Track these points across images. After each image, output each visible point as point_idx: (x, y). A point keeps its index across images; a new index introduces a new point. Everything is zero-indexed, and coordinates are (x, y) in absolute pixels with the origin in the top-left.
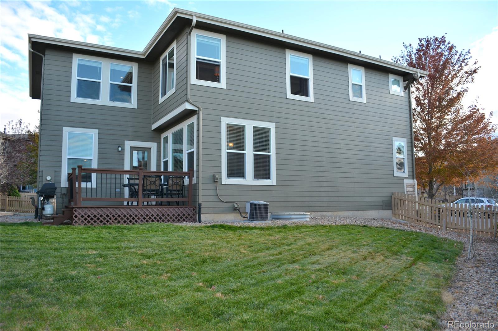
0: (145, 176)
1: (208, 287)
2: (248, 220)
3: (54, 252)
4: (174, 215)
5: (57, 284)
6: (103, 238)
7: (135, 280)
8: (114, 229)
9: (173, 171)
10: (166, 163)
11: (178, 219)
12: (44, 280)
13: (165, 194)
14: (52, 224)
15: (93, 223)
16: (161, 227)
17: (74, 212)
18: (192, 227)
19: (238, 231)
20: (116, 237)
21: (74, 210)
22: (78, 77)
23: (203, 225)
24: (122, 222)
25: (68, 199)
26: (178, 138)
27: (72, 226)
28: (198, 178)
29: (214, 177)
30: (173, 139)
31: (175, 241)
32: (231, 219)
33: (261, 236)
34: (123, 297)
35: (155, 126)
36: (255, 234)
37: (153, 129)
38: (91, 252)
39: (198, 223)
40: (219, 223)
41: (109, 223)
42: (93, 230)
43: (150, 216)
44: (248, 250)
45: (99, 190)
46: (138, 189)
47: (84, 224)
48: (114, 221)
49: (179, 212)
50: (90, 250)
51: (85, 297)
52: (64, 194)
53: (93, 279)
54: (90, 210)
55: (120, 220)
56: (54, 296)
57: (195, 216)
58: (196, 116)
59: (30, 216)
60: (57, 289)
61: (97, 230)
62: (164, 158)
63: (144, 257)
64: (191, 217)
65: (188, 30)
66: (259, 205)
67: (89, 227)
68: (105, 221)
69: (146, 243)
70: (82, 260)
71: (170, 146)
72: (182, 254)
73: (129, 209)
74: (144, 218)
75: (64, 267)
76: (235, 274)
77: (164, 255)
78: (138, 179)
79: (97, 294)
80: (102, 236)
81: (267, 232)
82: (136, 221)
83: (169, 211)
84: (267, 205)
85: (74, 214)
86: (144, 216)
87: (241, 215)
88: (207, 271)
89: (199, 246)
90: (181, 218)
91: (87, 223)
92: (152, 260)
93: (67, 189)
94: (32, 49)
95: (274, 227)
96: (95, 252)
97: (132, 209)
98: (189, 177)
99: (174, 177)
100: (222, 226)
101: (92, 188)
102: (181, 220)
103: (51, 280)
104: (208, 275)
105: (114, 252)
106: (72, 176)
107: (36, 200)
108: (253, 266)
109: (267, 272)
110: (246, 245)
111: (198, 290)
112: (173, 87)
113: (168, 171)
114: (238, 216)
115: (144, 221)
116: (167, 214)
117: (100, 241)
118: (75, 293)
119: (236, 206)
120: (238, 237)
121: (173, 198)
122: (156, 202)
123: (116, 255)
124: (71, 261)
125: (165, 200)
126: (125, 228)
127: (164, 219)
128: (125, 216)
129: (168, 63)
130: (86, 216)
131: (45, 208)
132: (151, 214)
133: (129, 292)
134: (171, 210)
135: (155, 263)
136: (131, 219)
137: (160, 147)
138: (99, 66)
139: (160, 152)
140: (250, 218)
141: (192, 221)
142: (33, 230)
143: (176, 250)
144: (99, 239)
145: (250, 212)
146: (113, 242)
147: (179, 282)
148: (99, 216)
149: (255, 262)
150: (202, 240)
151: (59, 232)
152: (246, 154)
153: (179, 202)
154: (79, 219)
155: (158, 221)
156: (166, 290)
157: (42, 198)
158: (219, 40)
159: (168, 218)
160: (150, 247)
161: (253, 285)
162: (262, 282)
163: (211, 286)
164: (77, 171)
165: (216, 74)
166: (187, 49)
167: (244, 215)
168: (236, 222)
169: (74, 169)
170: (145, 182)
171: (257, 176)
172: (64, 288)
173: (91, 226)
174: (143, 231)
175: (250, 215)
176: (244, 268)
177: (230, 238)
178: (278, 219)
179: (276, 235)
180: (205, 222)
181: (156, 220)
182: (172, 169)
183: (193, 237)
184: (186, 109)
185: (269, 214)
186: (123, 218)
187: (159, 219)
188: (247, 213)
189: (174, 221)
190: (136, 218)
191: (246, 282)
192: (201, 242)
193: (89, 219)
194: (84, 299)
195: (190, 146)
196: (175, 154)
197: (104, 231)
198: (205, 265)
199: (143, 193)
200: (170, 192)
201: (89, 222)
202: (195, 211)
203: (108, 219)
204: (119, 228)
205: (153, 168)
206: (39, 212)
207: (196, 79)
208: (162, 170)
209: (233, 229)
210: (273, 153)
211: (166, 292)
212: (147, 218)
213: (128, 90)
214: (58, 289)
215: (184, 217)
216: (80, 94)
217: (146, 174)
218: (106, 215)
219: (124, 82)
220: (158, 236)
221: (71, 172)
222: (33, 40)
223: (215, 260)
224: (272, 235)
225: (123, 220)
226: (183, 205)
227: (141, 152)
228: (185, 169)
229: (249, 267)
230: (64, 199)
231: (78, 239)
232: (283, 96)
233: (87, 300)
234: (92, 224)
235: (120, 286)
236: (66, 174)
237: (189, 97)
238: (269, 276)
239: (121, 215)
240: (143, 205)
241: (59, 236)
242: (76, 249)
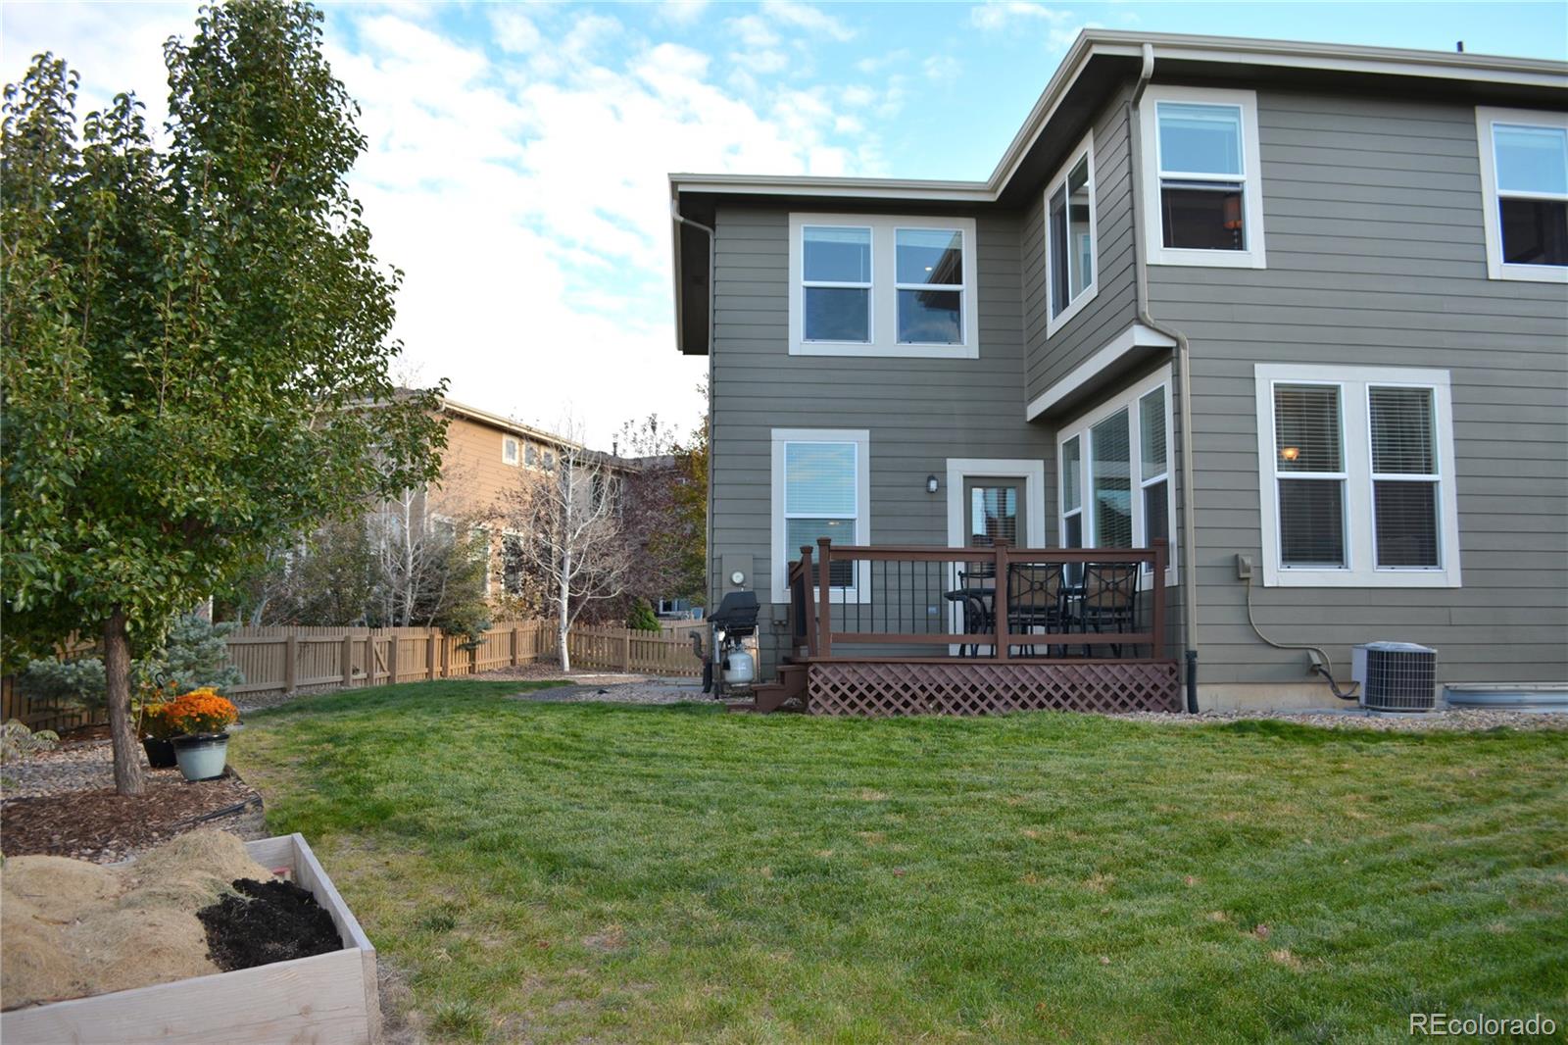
0: (1012, 567)
1: (1242, 927)
2: (1361, 707)
3: (765, 791)
4: (1106, 688)
5: (784, 884)
6: (897, 754)
7: (1005, 887)
8: (928, 727)
9: (1100, 546)
10: (1075, 523)
11: (1119, 701)
12: (748, 869)
13: (1078, 622)
14: (752, 708)
15: (866, 709)
16: (1069, 725)
17: (812, 676)
18: (1170, 728)
19: (1328, 744)
20: (937, 751)
21: (811, 668)
22: (805, 279)
23: (1206, 721)
24: (949, 706)
25: (790, 638)
26: (1112, 442)
27: (807, 717)
28: (1183, 567)
29: (1236, 564)
30: (1094, 446)
31: (1117, 772)
32: (1296, 702)
33: (1414, 763)
34: (974, 937)
35: (1035, 410)
36: (1390, 756)
37: (1030, 418)
38: (867, 795)
39: (1188, 715)
40: (1258, 717)
41: (910, 709)
42: (866, 729)
43: (1033, 689)
44: (1373, 812)
45: (879, 610)
46: (993, 607)
47: (839, 710)
48: (925, 703)
49: (1124, 679)
50: (865, 789)
51: (864, 929)
52: (780, 622)
53: (879, 876)
54: (854, 671)
55: (943, 702)
56: (779, 917)
57: (1176, 691)
58: (1170, 365)
59: (690, 686)
60: (785, 898)
61: (878, 731)
62: (1069, 506)
63: (1028, 819)
64: (1164, 695)
65: (1128, 95)
66: (1400, 655)
67: (856, 721)
68: (898, 704)
69: (1028, 774)
70: (846, 817)
71: (1088, 467)
72: (1146, 815)
73: (968, 668)
74: (1015, 697)
75: (796, 834)
76: (1334, 890)
77: (1089, 815)
78: (992, 575)
79: (899, 922)
80: (894, 747)
81: (1436, 752)
82: (991, 706)
83: (1093, 676)
84: (1430, 656)
85: (812, 680)
86: (1016, 689)
87: (1337, 692)
88: (1235, 874)
89: (1201, 791)
90: (1131, 696)
91: (848, 709)
92: (1052, 827)
93: (788, 609)
94: (681, 215)
95: (1457, 733)
96: (880, 796)
97: (976, 668)
98: (1152, 566)
99: (1104, 568)
100: (1269, 728)
101: (858, 604)
102: (1132, 704)
103: (766, 870)
104: (1240, 887)
105: (936, 799)
106: (801, 571)
107: (704, 642)
108: (1394, 866)
109: (1449, 889)
110: (1361, 793)
111: (1210, 933)
112: (1088, 282)
113: (1083, 546)
114: (1325, 696)
115: (1016, 704)
116: (1085, 685)
117: (892, 764)
118: (836, 915)
119: (1316, 659)
120: (1333, 766)
121: (1102, 632)
122: (1049, 646)
123: (940, 807)
124: (816, 820)
125: (1075, 638)
126: (958, 727)
127: (1078, 701)
128: (957, 689)
129: (1071, 206)
130: (844, 689)
131: (732, 665)
132: (1036, 685)
133: (991, 925)
134: (1098, 670)
135: (1062, 838)
136: (974, 697)
137: (1055, 473)
138: (863, 240)
139: (1055, 487)
140: (1369, 700)
141: (1166, 709)
142: (707, 726)
143: (1125, 801)
144: (887, 757)
145: (1369, 681)
146: (928, 768)
147: (1146, 902)
148: (880, 689)
149: (1402, 854)
150: (1209, 771)
151: (773, 731)
152: (1348, 483)
153: (1120, 645)
154: (826, 697)
155: (1057, 705)
156: (1107, 926)
157: (722, 636)
158: (1235, 111)
159: (1090, 696)
160: (1042, 788)
161: (1401, 932)
162: (1435, 923)
163: (1252, 924)
164: (815, 556)
165: (1231, 224)
166: (1130, 154)
167: (1344, 691)
168: (1319, 712)
169: (807, 551)
170: (1015, 585)
171: (1388, 556)
172: (802, 896)
173: (858, 717)
174: (1015, 737)
175: (1368, 690)
176: (1364, 872)
177: (1304, 767)
178: (1470, 705)
179: (1469, 761)
180: (1212, 713)
181: (1053, 701)
182: (1096, 542)
183: (1176, 760)
184: (1136, 348)
185: (1438, 689)
186: (953, 693)
187: (1062, 699)
188: (1358, 683)
189: (1107, 705)
190: (991, 697)
191: (1375, 920)
192: (1205, 776)
193: (853, 696)
194: (863, 934)
195: (1151, 466)
196: (1102, 494)
197: (899, 732)
198: (1227, 852)
199: (1009, 619)
200: (1090, 613)
201: (853, 705)
202: (1175, 675)
203: (907, 696)
204: (941, 724)
205: (1036, 539)
206: (713, 675)
207: (1165, 246)
208: (1063, 544)
209: (1312, 736)
210: (1445, 476)
211: (1105, 934)
212: (1024, 696)
213: (951, 302)
214: (787, 899)
215: (1140, 696)
216: (816, 329)
217: (1015, 559)
218: (901, 684)
219: (935, 282)
220: (1063, 753)
221: (798, 557)
222: (681, 188)
223: (1261, 839)
224: (1456, 763)
225: (953, 702)
226: (1136, 655)
227: (995, 491)
228: (1139, 540)
229: (1381, 868)
230: (780, 637)
231: (828, 755)
232: (1474, 271)
233: (870, 939)
234: (862, 712)
235: (962, 902)
236: (784, 564)
237: (1145, 308)
238: (1456, 904)
239: (944, 685)
240: (1010, 657)
241: (773, 745)
242: (825, 784)
